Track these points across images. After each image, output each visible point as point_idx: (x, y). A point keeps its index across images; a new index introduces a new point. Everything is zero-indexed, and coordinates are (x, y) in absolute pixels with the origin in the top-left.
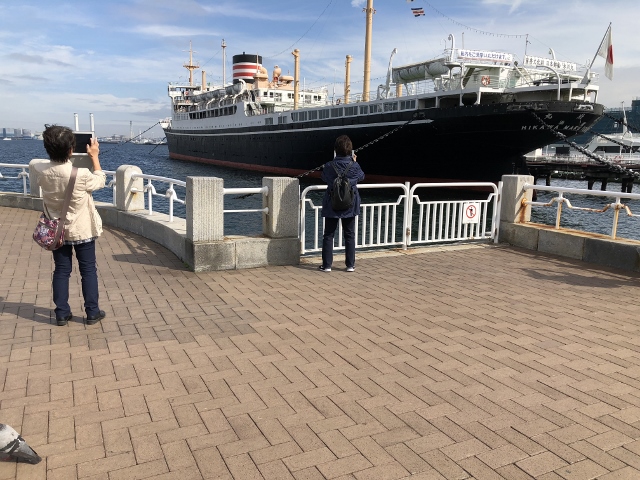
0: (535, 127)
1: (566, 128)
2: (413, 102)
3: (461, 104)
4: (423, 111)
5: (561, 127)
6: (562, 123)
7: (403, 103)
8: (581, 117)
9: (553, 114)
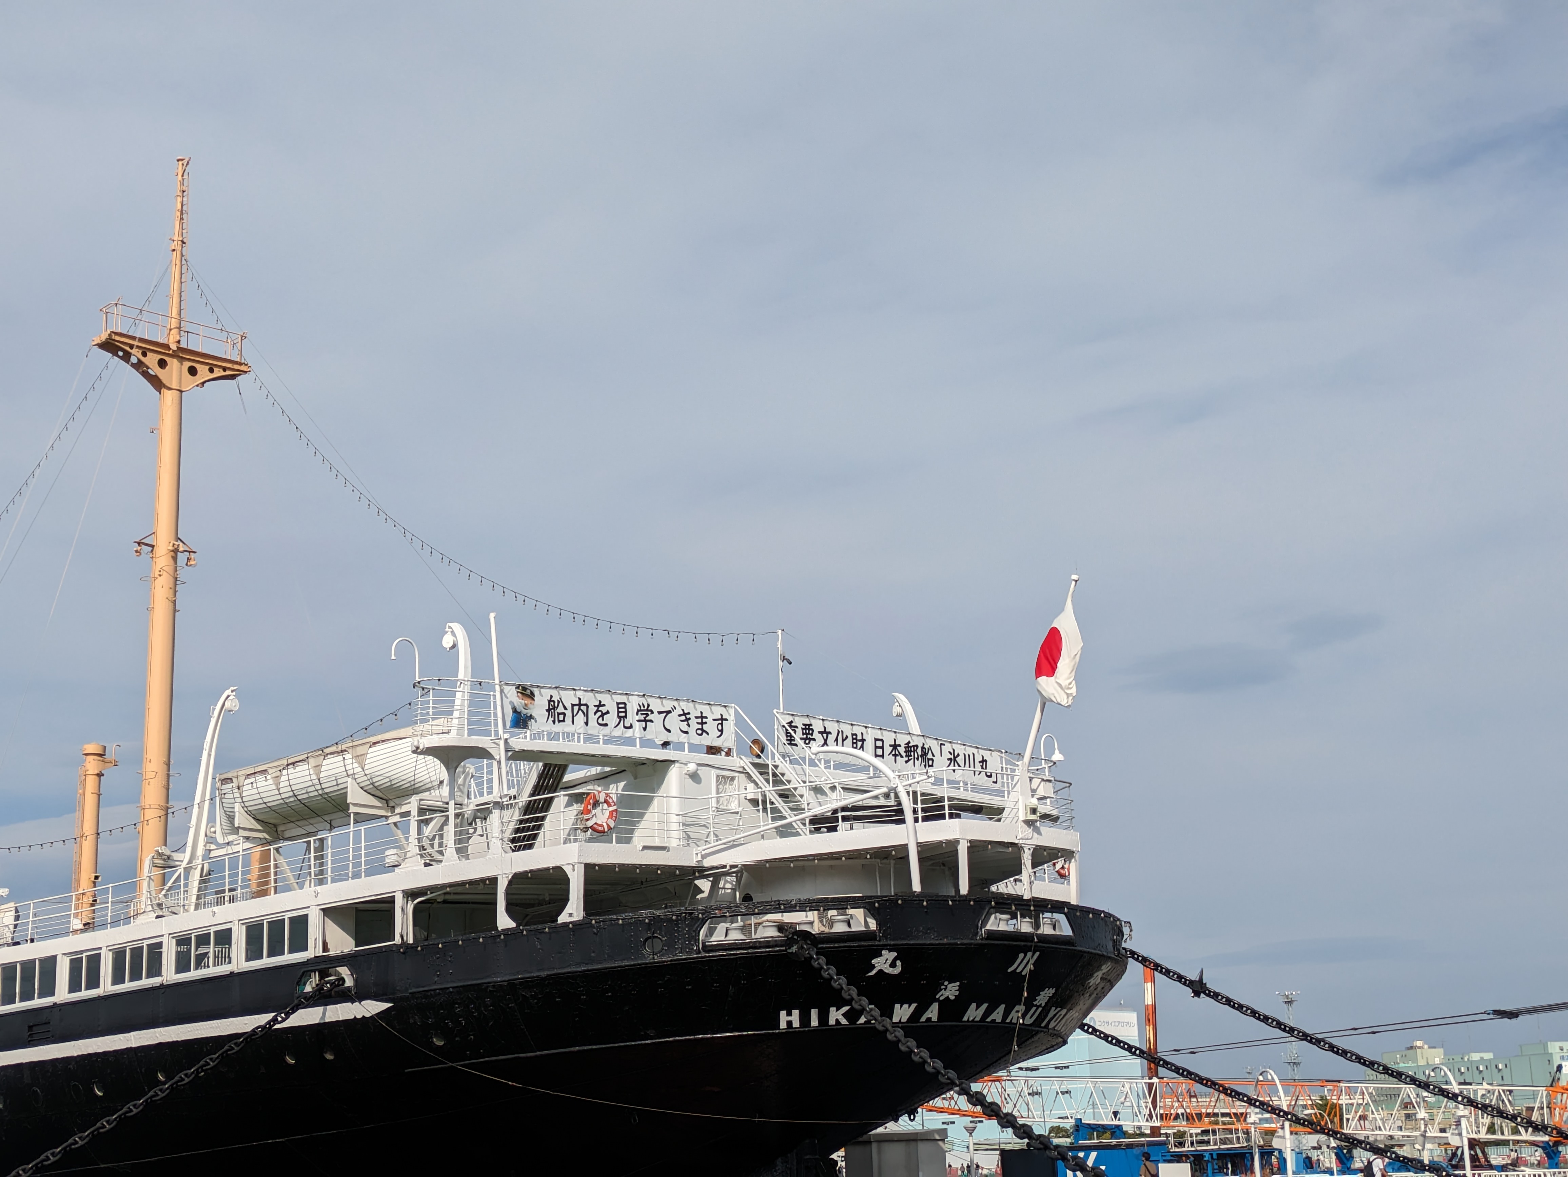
0: (836, 1016)
1: (974, 1013)
2: (300, 923)
3: (504, 922)
4: (342, 960)
5: (949, 1009)
6: (951, 991)
7: (254, 931)
8: (1024, 964)
9: (904, 954)
